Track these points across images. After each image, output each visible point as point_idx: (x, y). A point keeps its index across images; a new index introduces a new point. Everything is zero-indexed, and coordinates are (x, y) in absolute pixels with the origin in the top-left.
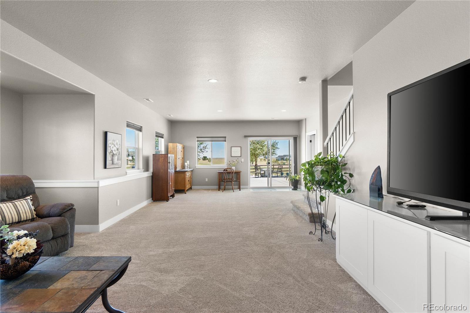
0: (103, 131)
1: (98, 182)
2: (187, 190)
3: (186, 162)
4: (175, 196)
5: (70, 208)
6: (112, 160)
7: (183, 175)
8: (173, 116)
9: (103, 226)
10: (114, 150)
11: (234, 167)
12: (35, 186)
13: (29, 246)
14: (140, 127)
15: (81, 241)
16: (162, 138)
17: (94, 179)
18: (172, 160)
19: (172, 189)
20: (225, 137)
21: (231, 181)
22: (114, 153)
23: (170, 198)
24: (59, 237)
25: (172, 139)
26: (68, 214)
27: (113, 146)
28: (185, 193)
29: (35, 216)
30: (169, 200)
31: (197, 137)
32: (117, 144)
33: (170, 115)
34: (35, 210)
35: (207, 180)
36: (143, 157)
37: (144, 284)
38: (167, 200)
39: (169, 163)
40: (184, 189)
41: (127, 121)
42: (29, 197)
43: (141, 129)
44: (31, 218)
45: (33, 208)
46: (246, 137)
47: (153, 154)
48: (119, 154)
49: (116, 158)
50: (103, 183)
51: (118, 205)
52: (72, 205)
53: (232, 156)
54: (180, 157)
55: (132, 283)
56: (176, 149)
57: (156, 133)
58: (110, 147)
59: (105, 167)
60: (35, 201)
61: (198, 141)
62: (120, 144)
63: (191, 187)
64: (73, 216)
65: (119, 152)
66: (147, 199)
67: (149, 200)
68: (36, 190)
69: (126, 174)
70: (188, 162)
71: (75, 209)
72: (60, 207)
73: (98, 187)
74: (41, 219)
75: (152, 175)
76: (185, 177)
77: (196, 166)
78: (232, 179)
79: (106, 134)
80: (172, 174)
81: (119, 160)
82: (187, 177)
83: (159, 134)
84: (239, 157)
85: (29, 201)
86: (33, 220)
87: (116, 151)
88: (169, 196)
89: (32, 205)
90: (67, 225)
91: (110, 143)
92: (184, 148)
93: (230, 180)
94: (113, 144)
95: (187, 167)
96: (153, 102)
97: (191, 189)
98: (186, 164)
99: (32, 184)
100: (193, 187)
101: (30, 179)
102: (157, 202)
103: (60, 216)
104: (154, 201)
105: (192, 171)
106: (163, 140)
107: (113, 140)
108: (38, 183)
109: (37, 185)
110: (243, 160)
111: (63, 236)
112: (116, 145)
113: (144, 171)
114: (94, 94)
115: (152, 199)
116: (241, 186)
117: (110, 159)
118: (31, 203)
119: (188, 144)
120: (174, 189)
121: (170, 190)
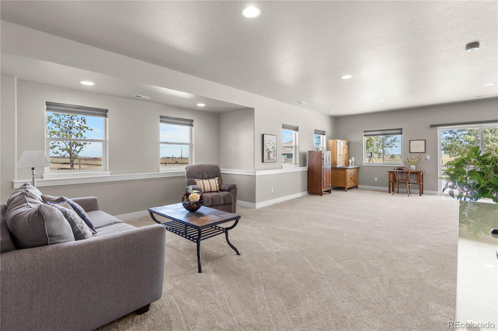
0: (261, 134)
1: (255, 172)
2: (348, 188)
3: (351, 159)
4: (332, 192)
5: (234, 187)
6: (269, 156)
7: (343, 172)
8: (332, 112)
9: (259, 205)
10: (270, 148)
11: (414, 166)
12: (221, 172)
13: (197, 198)
14: (297, 127)
15: (243, 211)
16: (324, 134)
17: (254, 170)
18: (328, 156)
19: (328, 184)
20: (401, 129)
21: (406, 183)
22: (270, 150)
23: (324, 194)
24: (227, 204)
25: (336, 135)
26: (233, 191)
27: (268, 145)
28: (346, 191)
29: (218, 190)
30: (322, 195)
31: (364, 132)
32: (273, 143)
33: (330, 112)
34: (219, 186)
35: (376, 179)
36: (300, 154)
37: (259, 242)
38: (321, 195)
39: (323, 158)
40: (345, 187)
41: (283, 124)
42: (216, 178)
43: (297, 129)
44: (216, 190)
45: (218, 185)
46: (432, 126)
47: (309, 151)
48: (274, 151)
49: (271, 155)
50: (258, 173)
51: (272, 191)
52: (235, 185)
53: (411, 152)
54: (342, 153)
55: (253, 240)
56: (336, 146)
57: (315, 131)
58: (267, 146)
59: (263, 162)
60: (220, 181)
61: (365, 136)
62: (275, 143)
63: (357, 186)
64: (235, 193)
65: (275, 150)
66: (302, 191)
67: (304, 192)
68: (221, 175)
69: (282, 168)
70: (353, 159)
71: (237, 188)
72: (229, 186)
73: (255, 176)
74: (221, 192)
75: (307, 170)
76: (345, 175)
77: (362, 164)
78: (406, 180)
79: (263, 135)
80: (328, 170)
81: (275, 156)
82: (348, 174)
83: (319, 131)
84: (421, 153)
85: (216, 180)
86: (217, 192)
87: (272, 149)
88: (323, 191)
89: (218, 183)
90: (231, 198)
91: (266, 143)
92: (348, 144)
93: (403, 181)
94: (269, 144)
95: (352, 164)
96: (305, 103)
97: (357, 188)
98: (350, 161)
99: (220, 170)
100: (359, 186)
101: (219, 167)
102: (312, 195)
103: (228, 191)
104: (310, 194)
105: (358, 168)
106: (325, 137)
107: (269, 141)
108: (223, 170)
109: (222, 172)
110: (428, 157)
111: (229, 204)
112: (271, 145)
113: (300, 166)
114: (254, 107)
115: (308, 193)
116: (424, 191)
117: (267, 155)
118: (217, 182)
119: (354, 139)
120: (330, 185)
121: (325, 185)
